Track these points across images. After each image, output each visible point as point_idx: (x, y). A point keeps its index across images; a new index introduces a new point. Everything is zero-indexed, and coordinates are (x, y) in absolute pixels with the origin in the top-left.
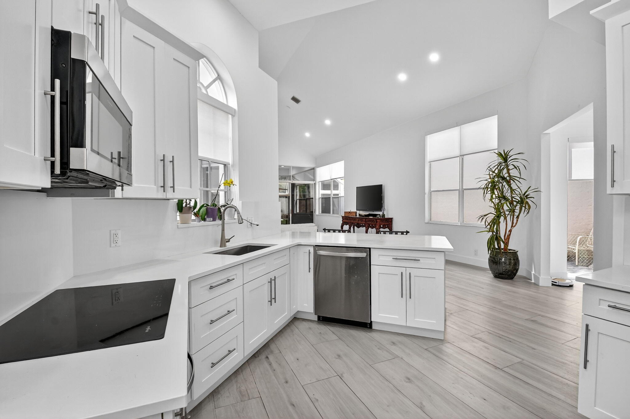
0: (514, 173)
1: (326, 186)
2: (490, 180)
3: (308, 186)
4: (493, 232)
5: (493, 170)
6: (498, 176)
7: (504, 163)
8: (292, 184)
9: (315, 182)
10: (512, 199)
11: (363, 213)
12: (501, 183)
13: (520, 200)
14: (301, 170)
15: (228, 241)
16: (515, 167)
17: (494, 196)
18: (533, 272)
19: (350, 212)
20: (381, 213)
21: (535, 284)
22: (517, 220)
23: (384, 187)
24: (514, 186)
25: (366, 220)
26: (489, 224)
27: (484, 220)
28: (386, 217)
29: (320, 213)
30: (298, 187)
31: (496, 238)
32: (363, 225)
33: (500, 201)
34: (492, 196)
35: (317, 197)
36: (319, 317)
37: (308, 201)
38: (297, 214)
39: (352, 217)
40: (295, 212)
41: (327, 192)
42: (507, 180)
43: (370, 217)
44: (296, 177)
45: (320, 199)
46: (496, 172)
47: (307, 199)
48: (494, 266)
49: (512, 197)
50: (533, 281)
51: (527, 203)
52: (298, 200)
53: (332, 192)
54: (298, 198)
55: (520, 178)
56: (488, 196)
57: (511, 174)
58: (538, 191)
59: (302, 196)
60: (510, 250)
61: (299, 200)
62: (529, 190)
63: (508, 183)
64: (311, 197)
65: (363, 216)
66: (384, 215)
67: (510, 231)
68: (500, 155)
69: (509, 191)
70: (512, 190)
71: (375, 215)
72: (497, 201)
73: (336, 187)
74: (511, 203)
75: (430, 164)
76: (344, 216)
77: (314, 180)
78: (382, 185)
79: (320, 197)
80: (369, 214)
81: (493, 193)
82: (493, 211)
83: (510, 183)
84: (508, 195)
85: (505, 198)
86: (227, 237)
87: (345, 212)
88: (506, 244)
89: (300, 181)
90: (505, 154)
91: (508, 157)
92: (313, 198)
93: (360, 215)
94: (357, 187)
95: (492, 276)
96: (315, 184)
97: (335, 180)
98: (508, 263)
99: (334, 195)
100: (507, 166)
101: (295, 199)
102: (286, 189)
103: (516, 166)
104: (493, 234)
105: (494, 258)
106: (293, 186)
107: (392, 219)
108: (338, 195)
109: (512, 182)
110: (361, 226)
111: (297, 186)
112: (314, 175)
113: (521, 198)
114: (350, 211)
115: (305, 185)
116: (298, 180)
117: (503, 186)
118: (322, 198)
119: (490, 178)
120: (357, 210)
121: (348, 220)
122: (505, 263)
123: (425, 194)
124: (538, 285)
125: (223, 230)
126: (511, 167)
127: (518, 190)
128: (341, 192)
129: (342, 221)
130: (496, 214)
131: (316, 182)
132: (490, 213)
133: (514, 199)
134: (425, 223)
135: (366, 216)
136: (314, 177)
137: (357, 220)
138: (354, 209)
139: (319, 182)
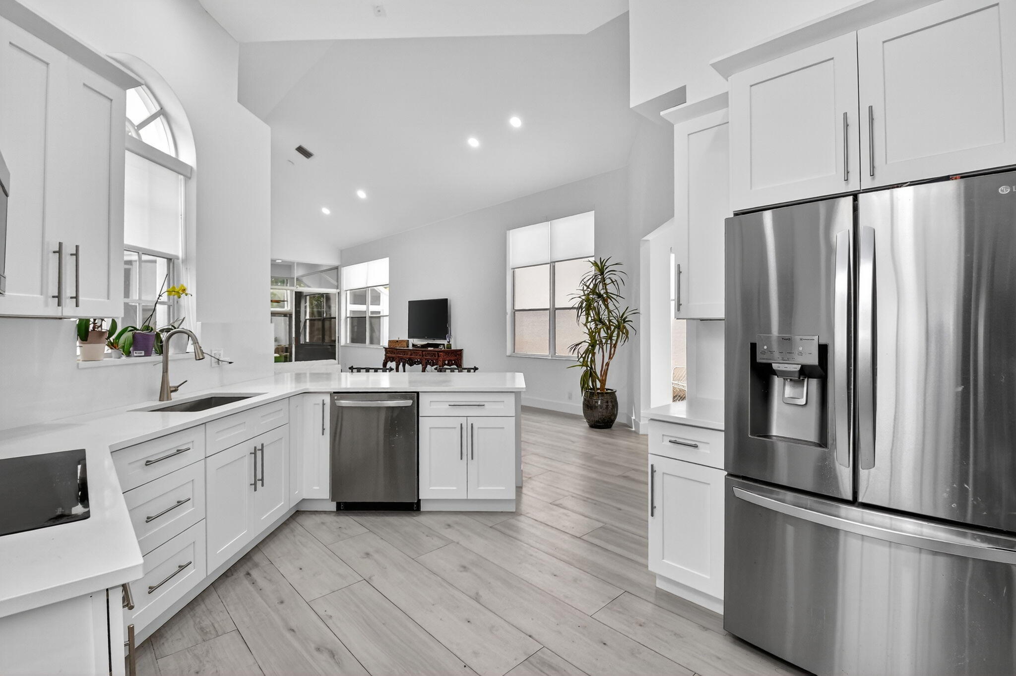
0: (611, 288)
1: (359, 297)
2: (583, 297)
3: (328, 297)
4: (587, 366)
5: (588, 284)
6: (593, 291)
7: (601, 276)
8: (296, 292)
9: (338, 291)
10: (609, 324)
11: (419, 342)
12: (597, 301)
13: (617, 324)
14: (313, 269)
15: (176, 389)
16: (613, 282)
17: (590, 319)
18: (633, 418)
19: (397, 341)
20: (445, 342)
21: (635, 432)
22: (614, 351)
23: (450, 301)
24: (611, 307)
25: (423, 353)
26: (582, 356)
27: (576, 351)
28: (453, 348)
29: (348, 342)
30: (308, 297)
31: (590, 374)
32: (418, 362)
33: (597, 325)
34: (587, 319)
35: (343, 317)
36: (339, 505)
37: (327, 323)
38: (306, 344)
39: (402, 348)
40: (302, 342)
41: (361, 308)
42: (604, 298)
43: (429, 348)
44: (305, 280)
45: (348, 319)
46: (591, 286)
47: (324, 319)
48: (590, 412)
49: (610, 321)
50: (633, 429)
51: (625, 327)
52: (308, 321)
53: (368, 308)
54: (308, 317)
55: (617, 296)
56: (583, 319)
57: (608, 291)
58: (636, 313)
59: (316, 314)
60: (607, 390)
61: (310, 320)
62: (626, 312)
63: (605, 301)
64: (332, 316)
65: (418, 347)
66: (449, 346)
67: (608, 364)
68: (595, 264)
69: (606, 313)
70: (610, 312)
71: (437, 346)
72: (593, 325)
73: (376, 300)
74: (608, 328)
75: (514, 272)
76: (387, 347)
77: (337, 288)
78: (447, 299)
79: (348, 315)
80: (428, 343)
81: (588, 314)
82: (587, 338)
83: (607, 302)
84: (604, 316)
85: (601, 321)
86: (173, 383)
87: (390, 342)
88: (603, 382)
89: (312, 288)
90: (601, 263)
91: (605, 267)
92: (335, 318)
93: (413, 345)
94: (409, 302)
95: (587, 425)
96: (339, 293)
97: (375, 288)
98: (604, 406)
99: (372, 313)
100: (604, 280)
101: (302, 319)
102: (286, 300)
103: (614, 280)
104: (587, 369)
105: (589, 401)
106: (299, 296)
107: (461, 351)
108: (379, 312)
109: (609, 300)
110: (415, 363)
111: (306, 296)
112: (338, 279)
113: (618, 321)
114: (397, 339)
115: (322, 295)
116: (309, 287)
117: (599, 306)
118: (352, 318)
119: (585, 295)
121: (394, 354)
122: (601, 407)
123: (506, 314)
124: (638, 434)
125: (165, 371)
126: (608, 281)
127: (616, 311)
128: (383, 308)
129: (386, 355)
130: (590, 342)
131: (341, 290)
132: (585, 342)
133: (611, 323)
134: (507, 356)
135: (423, 346)
136: (337, 282)
137: (409, 353)
138: (405, 337)
139: (346, 291)
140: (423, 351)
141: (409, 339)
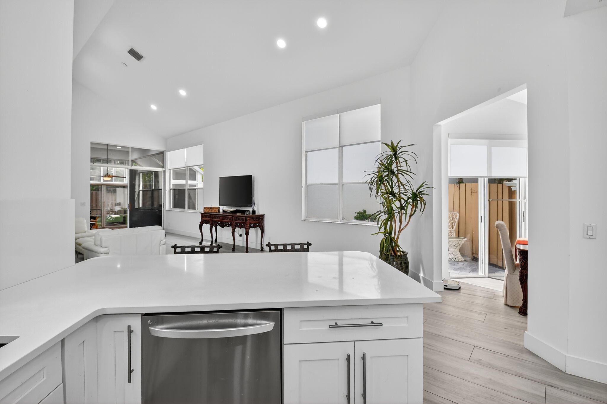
0: (403, 166)
1: (179, 174)
3: (156, 174)
4: (387, 233)
5: (382, 163)
6: (387, 169)
7: (393, 155)
8: (130, 170)
9: (164, 169)
10: (401, 196)
11: (229, 209)
14: (145, 153)
16: (405, 161)
18: (422, 275)
19: (211, 208)
20: (251, 209)
23: (254, 177)
25: (232, 217)
28: (257, 214)
29: (171, 207)
30: (141, 174)
32: (228, 224)
34: (377, 192)
35: (167, 188)
37: (156, 193)
38: (139, 209)
39: (215, 213)
40: (136, 207)
41: (182, 182)
42: (395, 175)
43: (238, 214)
44: (139, 161)
45: (172, 190)
47: (153, 190)
52: (141, 192)
53: (187, 182)
54: (141, 188)
55: (410, 172)
58: (430, 187)
59: (148, 186)
60: (399, 252)
61: (143, 191)
62: (422, 186)
63: (397, 177)
65: (229, 213)
66: (254, 212)
67: (401, 231)
68: (388, 146)
71: (243, 212)
73: (193, 176)
74: (400, 200)
75: (307, 154)
76: (203, 212)
77: (163, 167)
78: (251, 176)
79: (171, 187)
80: (236, 210)
85: (392, 193)
87: (205, 208)
89: (144, 167)
91: (398, 148)
92: (161, 189)
93: (223, 211)
94: (220, 178)
96: (164, 171)
97: (191, 168)
99: (190, 186)
100: (396, 158)
101: (137, 190)
102: (124, 177)
103: (406, 159)
104: (386, 235)
106: (133, 174)
107: (264, 215)
108: (195, 186)
109: (400, 176)
110: (225, 226)
111: (139, 173)
112: (163, 160)
114: (211, 206)
115: (151, 172)
116: (140, 166)
118: (174, 189)
119: (379, 172)
120: (220, 205)
121: (209, 218)
123: (301, 187)
126: (401, 160)
128: (199, 183)
129: (201, 219)
130: (387, 212)
131: (166, 169)
134: (302, 220)
135: (232, 212)
136: (163, 163)
137: (221, 218)
138: (216, 204)
139: (170, 169)
140: (232, 216)
141: (220, 206)
